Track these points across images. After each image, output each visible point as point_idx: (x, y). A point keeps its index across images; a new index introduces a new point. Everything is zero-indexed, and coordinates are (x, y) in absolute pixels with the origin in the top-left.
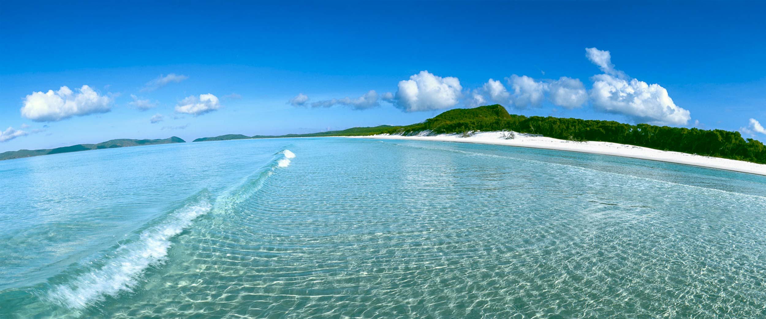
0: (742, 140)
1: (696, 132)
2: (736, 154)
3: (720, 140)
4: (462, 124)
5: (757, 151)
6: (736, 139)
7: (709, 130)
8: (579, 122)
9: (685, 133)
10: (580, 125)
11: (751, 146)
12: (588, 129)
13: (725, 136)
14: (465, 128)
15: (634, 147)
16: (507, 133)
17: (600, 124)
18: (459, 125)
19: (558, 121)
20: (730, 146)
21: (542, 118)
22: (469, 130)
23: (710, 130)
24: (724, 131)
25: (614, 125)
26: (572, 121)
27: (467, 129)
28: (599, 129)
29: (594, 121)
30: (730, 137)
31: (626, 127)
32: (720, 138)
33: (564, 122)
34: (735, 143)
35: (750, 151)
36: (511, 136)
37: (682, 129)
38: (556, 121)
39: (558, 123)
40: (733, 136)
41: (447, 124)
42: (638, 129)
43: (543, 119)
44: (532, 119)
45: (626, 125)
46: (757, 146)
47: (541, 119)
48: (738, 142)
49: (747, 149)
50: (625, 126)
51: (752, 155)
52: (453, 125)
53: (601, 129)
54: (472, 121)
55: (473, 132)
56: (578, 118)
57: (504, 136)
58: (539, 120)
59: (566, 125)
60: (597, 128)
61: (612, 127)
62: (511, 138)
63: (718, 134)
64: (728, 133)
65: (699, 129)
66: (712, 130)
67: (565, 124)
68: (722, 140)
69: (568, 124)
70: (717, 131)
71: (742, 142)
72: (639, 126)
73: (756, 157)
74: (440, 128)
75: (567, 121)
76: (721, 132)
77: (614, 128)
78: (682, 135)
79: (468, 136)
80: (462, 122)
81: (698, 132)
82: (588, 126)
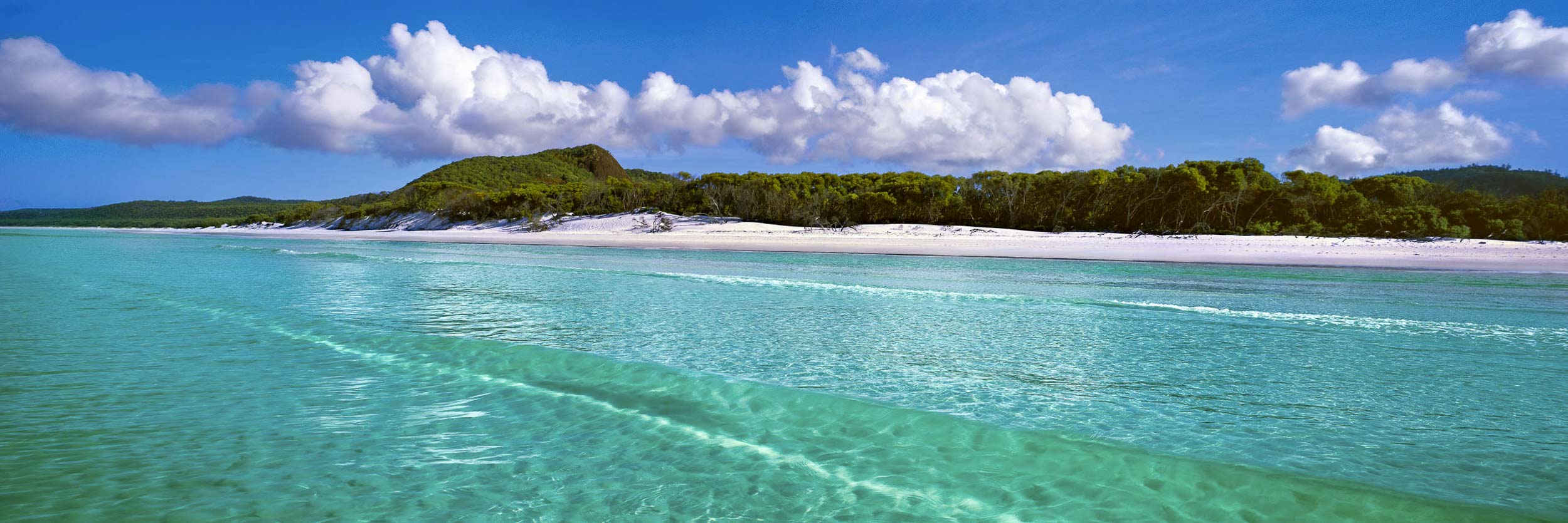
0: (1267, 180)
1: (1132, 177)
2: (1255, 219)
3: (1204, 189)
4: (522, 198)
5: (1322, 203)
6: (1250, 179)
7: (1167, 165)
8: (827, 180)
9: (1104, 181)
10: (831, 187)
11: (1299, 192)
12: (854, 196)
13: (1215, 175)
14: (532, 208)
15: (974, 231)
16: (649, 218)
17: (880, 182)
18: (514, 200)
19: (776, 181)
20: (1236, 200)
21: (734, 176)
22: (544, 211)
23: (1170, 167)
24: (1211, 162)
25: (916, 182)
26: (810, 181)
27: (538, 209)
28: (879, 196)
29: (864, 177)
30: (1232, 177)
31: (947, 185)
32: (1202, 183)
33: (791, 184)
34: (1247, 191)
35: (1300, 205)
36: (662, 224)
37: (1094, 174)
38: (772, 183)
39: (777, 187)
40: (1239, 172)
41: (478, 199)
42: (976, 186)
43: (736, 180)
44: (707, 180)
45: (945, 179)
46: (1319, 189)
47: (731, 180)
48: (1256, 185)
49: (1286, 201)
50: (943, 182)
51: (1307, 217)
52: (496, 201)
53: (885, 194)
54: (549, 190)
55: (554, 219)
56: (822, 173)
57: (644, 224)
58: (727, 183)
59: (798, 190)
60: (875, 191)
61: (913, 186)
62: (665, 229)
63: (1195, 172)
64: (1222, 168)
65: (1137, 167)
66: (1176, 166)
67: (794, 189)
68: (1207, 187)
69: (802, 187)
70: (1191, 165)
71: (1268, 185)
72: (979, 177)
73: (1320, 218)
74: (456, 209)
75: (797, 180)
76: (1203, 168)
77: (917, 190)
78: (1092, 189)
79: (545, 228)
80: (519, 192)
81: (1137, 174)
82: (851, 190)
